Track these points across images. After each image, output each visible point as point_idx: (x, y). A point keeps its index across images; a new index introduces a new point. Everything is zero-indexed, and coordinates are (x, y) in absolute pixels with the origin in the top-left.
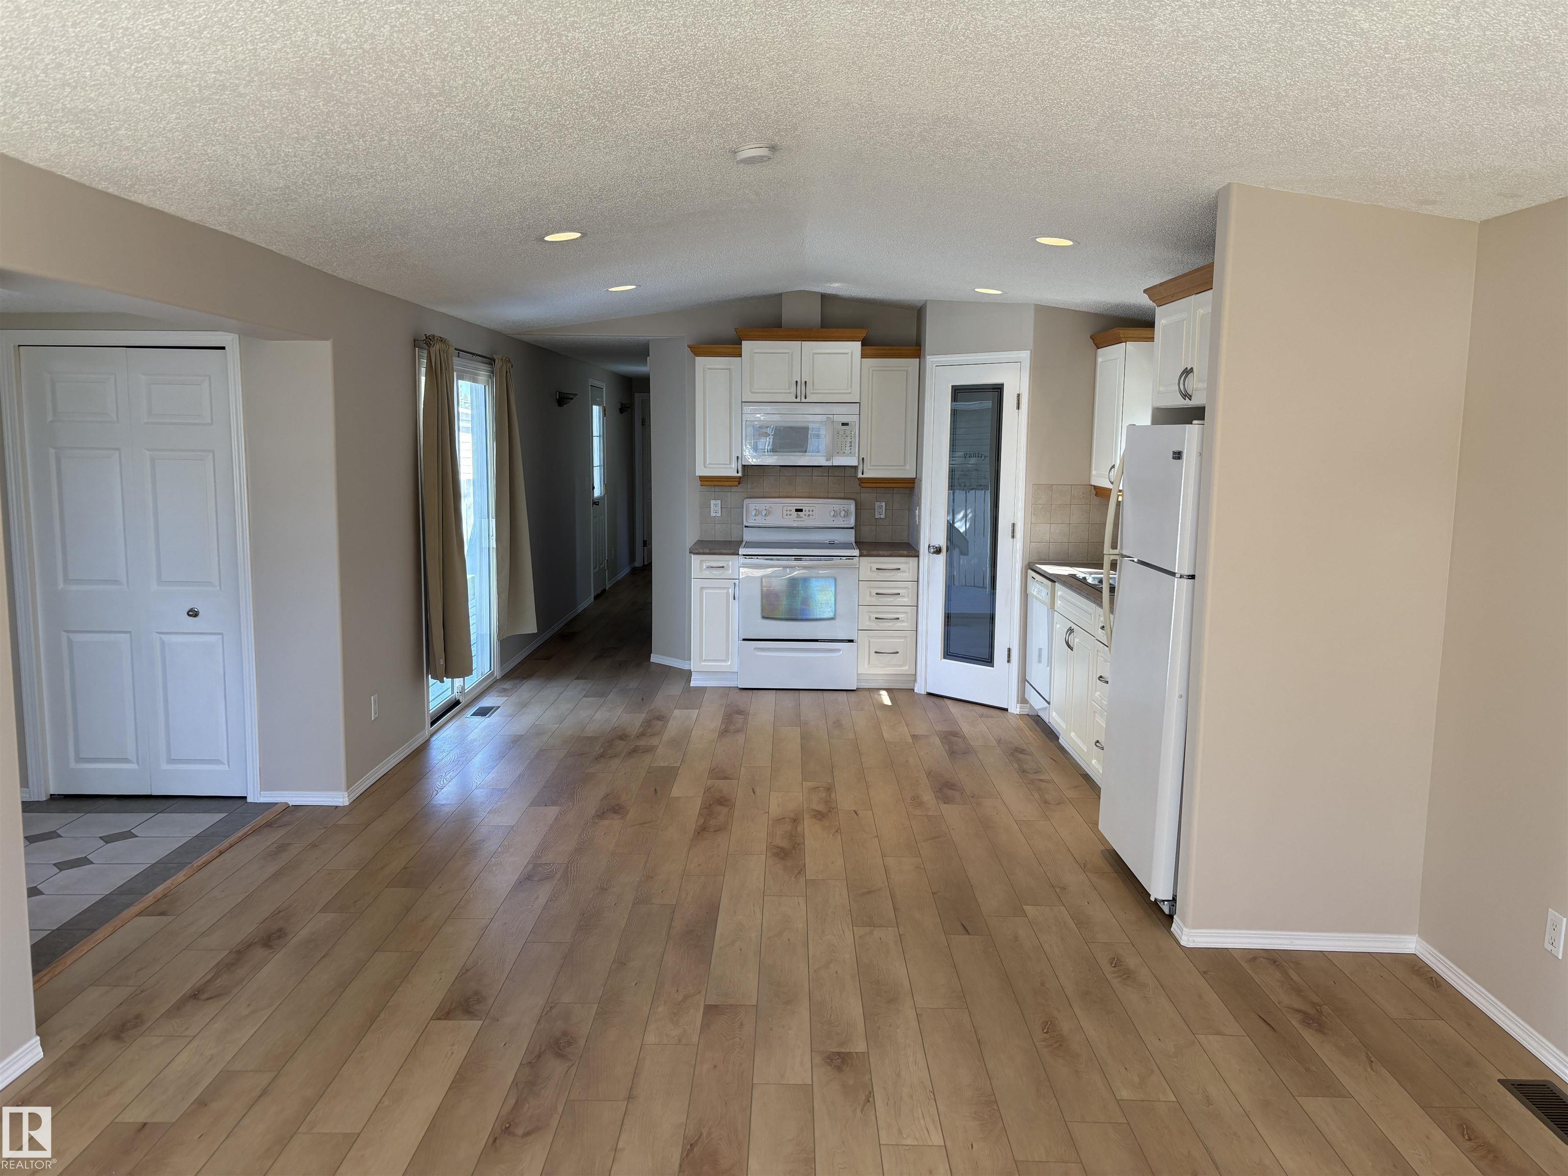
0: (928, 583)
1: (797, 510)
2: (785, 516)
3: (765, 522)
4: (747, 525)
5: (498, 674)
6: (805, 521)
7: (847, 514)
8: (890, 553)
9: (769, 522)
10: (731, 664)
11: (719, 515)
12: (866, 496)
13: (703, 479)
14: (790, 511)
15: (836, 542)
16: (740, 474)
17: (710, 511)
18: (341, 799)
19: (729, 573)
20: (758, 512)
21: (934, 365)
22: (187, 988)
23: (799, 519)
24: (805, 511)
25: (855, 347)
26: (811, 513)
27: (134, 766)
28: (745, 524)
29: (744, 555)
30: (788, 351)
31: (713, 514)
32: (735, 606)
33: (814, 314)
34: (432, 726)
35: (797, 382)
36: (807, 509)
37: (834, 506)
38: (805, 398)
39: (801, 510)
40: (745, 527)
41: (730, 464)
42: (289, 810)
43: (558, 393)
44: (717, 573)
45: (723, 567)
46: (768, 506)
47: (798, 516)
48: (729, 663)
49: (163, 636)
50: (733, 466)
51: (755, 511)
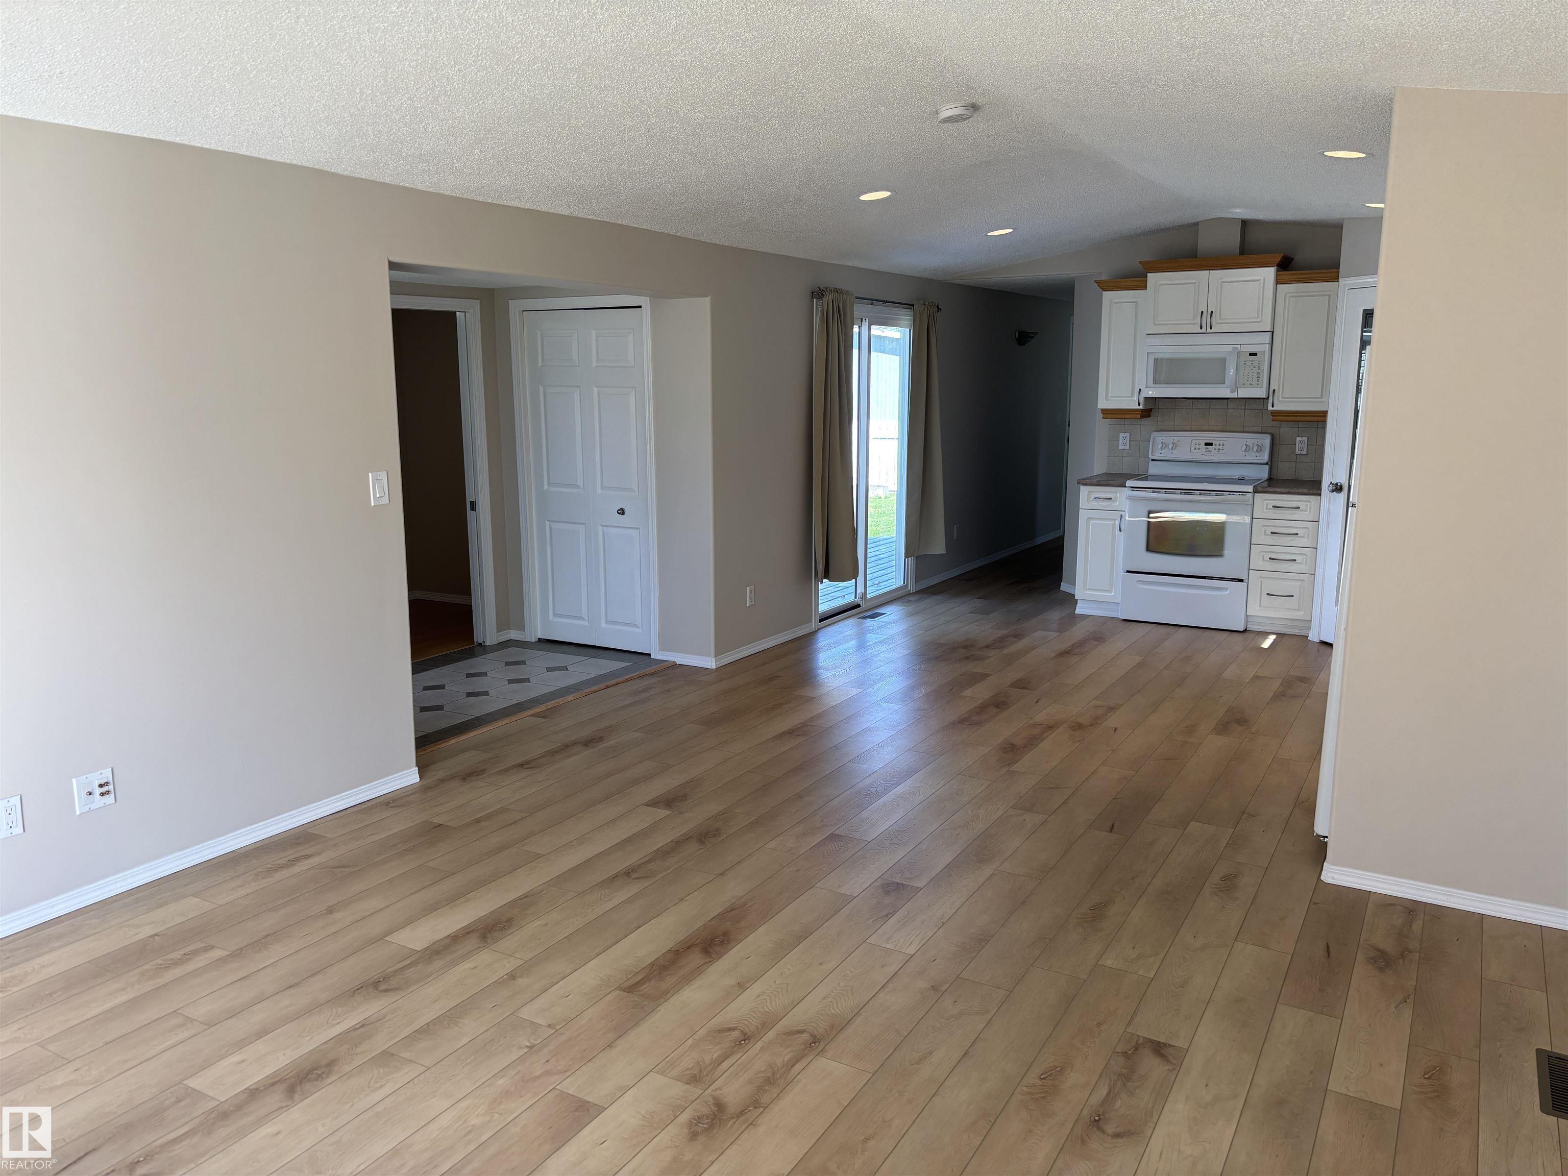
0: (1328, 523)
1: (1206, 444)
2: (1192, 449)
3: (1172, 455)
4: (1154, 458)
5: (911, 588)
6: (1214, 455)
7: (1260, 448)
8: (1287, 490)
9: (1176, 455)
10: (1113, 595)
11: (1128, 447)
12: (1285, 431)
13: (1107, 413)
14: (1199, 444)
15: (1245, 478)
16: (1141, 407)
17: (1119, 443)
18: (710, 663)
19: (1116, 505)
20: (1164, 445)
21: (1347, 289)
22: (521, 760)
23: (1207, 454)
24: (1215, 445)
25: (1269, 273)
26: (1221, 447)
27: (586, 623)
28: (1151, 457)
29: (1132, 487)
30: (1194, 281)
31: (1121, 447)
32: (1121, 538)
33: (1233, 239)
34: (820, 622)
35: (1202, 312)
36: (1218, 443)
37: (1246, 440)
38: (1211, 328)
39: (1211, 444)
40: (1152, 460)
41: (1132, 396)
42: (674, 666)
43: (1017, 332)
44: (1105, 504)
45: (1111, 499)
46: (1176, 439)
47: (1209, 451)
48: (1113, 594)
49: (604, 528)
50: (1135, 399)
51: (1161, 445)
